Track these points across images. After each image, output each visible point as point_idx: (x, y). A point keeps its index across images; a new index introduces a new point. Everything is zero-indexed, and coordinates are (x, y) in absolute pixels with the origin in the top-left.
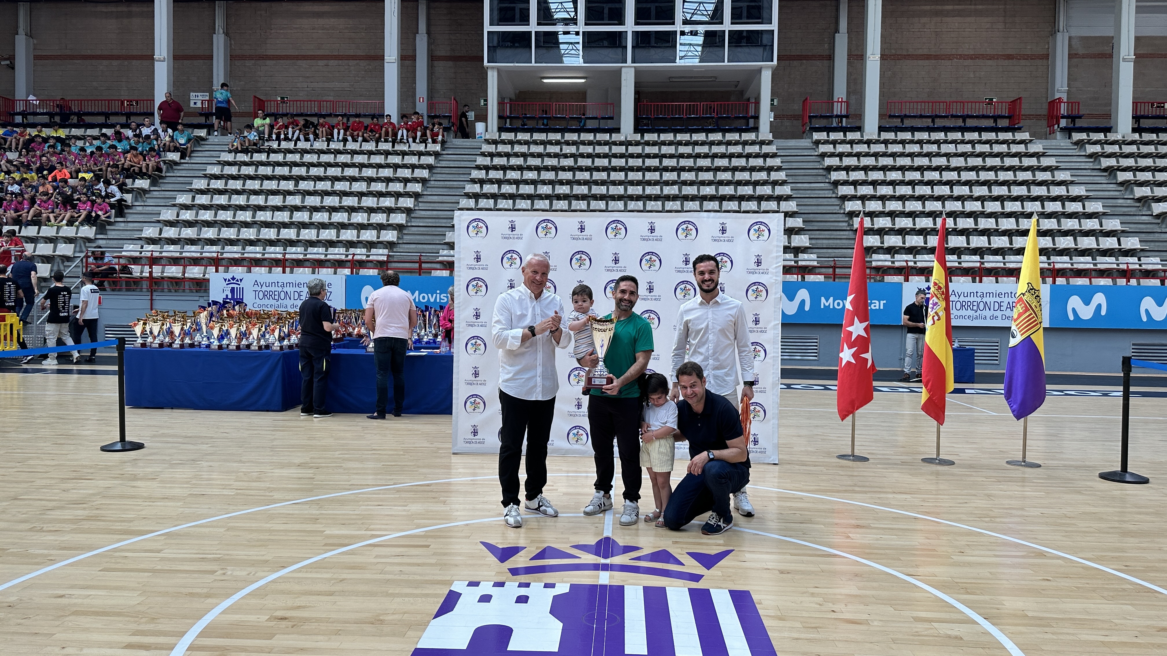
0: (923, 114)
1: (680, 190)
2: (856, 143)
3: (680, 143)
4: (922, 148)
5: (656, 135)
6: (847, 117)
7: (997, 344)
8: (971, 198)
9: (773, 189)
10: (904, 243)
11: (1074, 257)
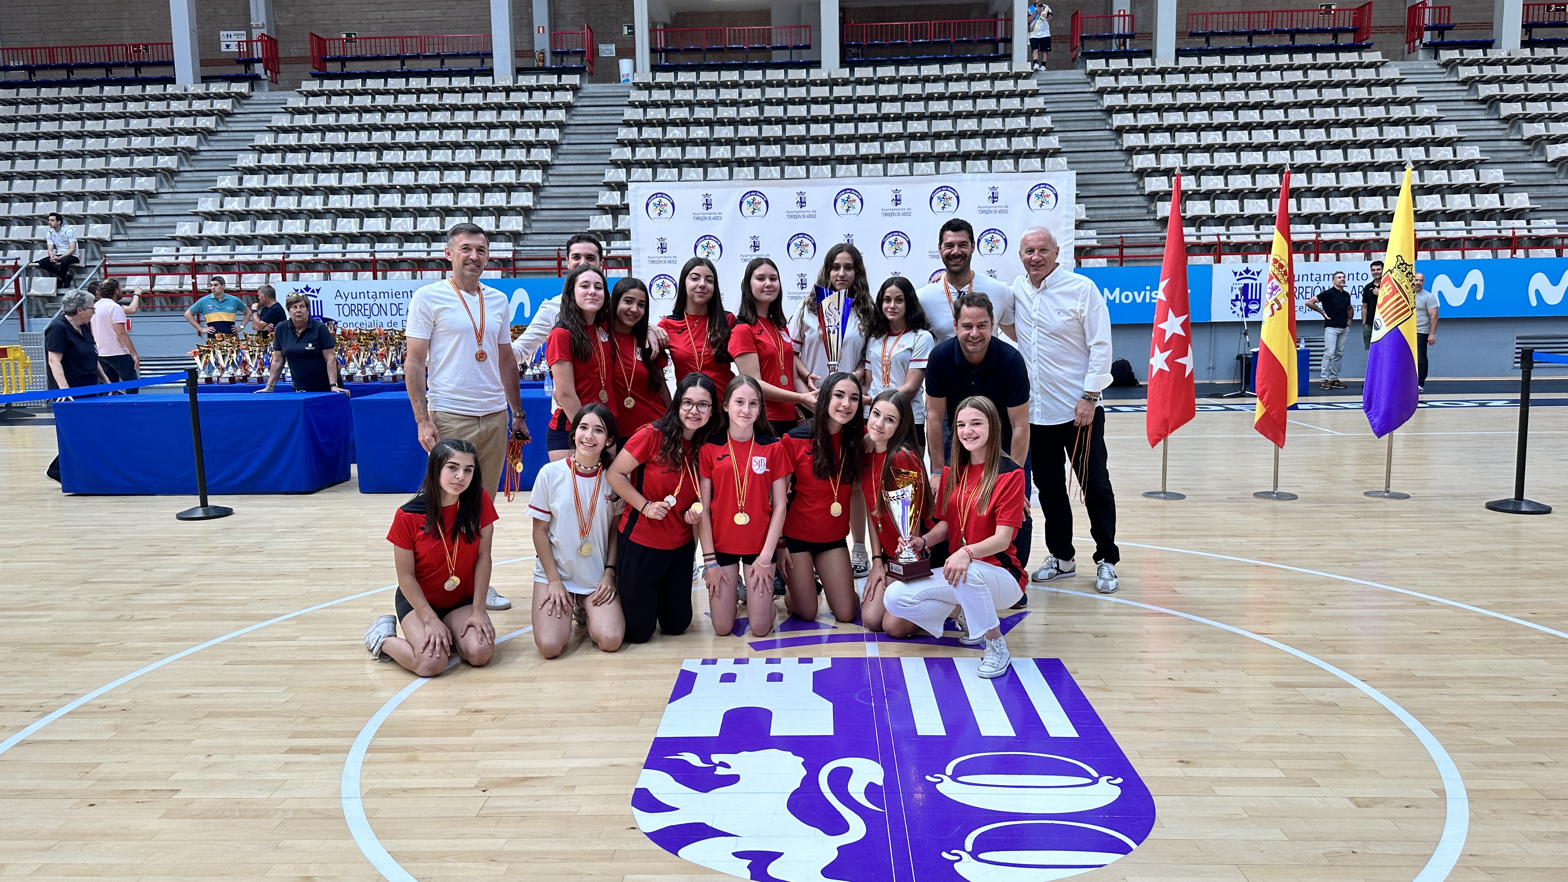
0: (1236, 29)
1: (907, 147)
2: (1146, 74)
3: (904, 80)
4: (1235, 77)
5: (872, 70)
6: (1132, 36)
8: (1302, 145)
9: (1035, 141)
10: (1213, 210)
11: (1441, 223)
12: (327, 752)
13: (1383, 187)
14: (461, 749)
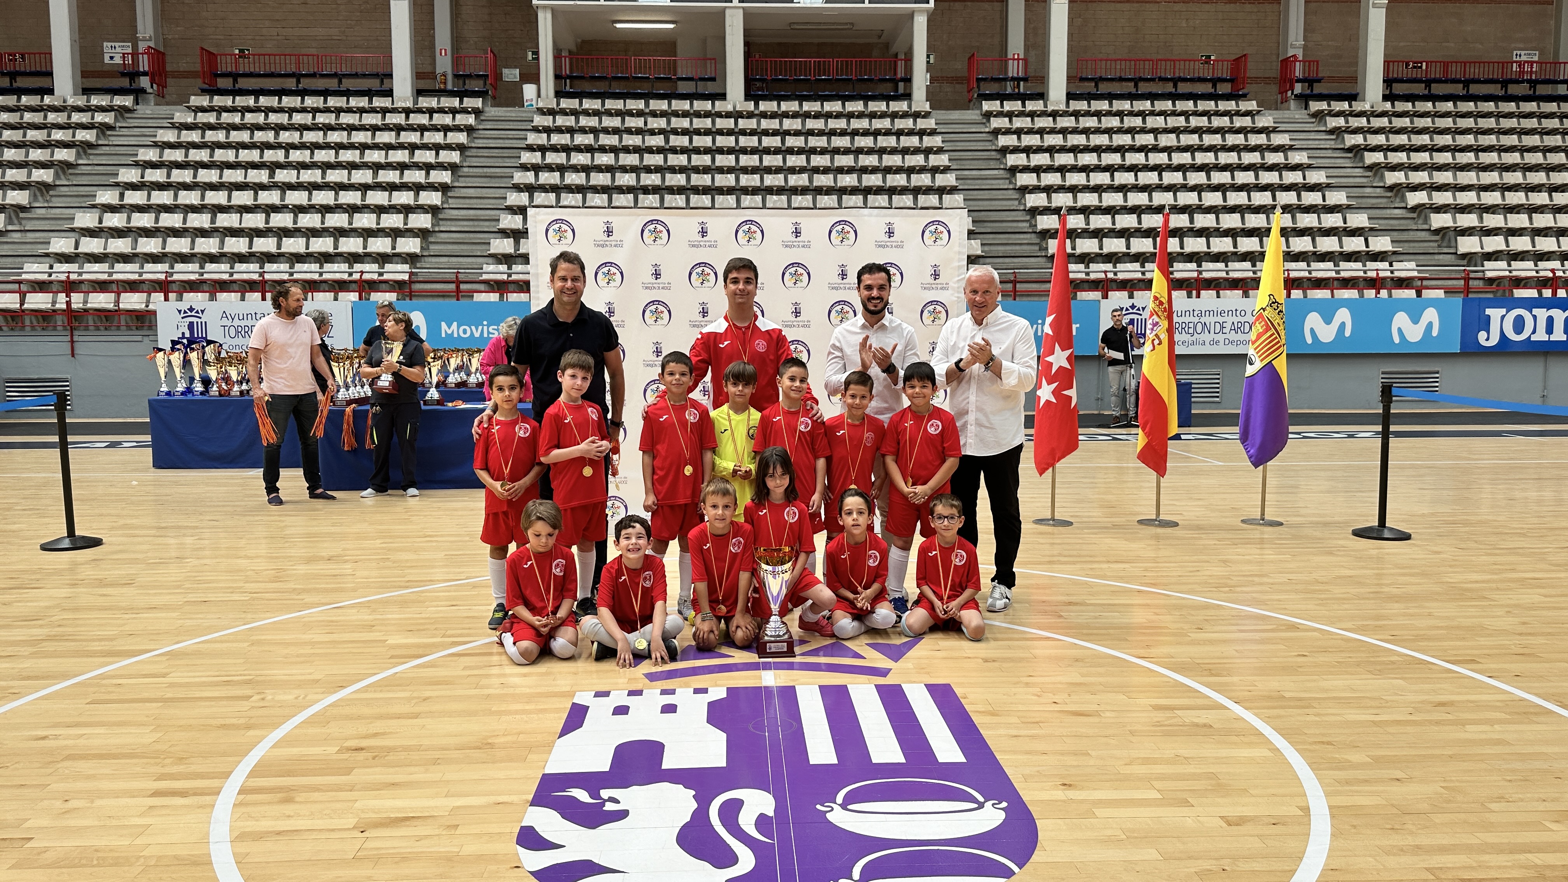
0: (1123, 75)
1: (811, 180)
2: (1039, 116)
3: (807, 115)
4: (1122, 121)
5: (775, 103)
6: (1025, 80)
7: (1218, 377)
8: (1185, 188)
9: (933, 178)
10: (1101, 248)
11: (1312, 263)
12: (195, 794)
13: (1259, 229)
14: (338, 788)
